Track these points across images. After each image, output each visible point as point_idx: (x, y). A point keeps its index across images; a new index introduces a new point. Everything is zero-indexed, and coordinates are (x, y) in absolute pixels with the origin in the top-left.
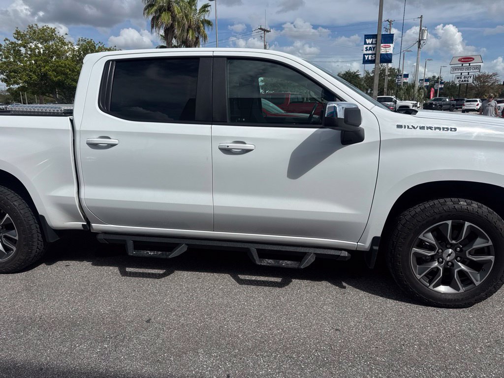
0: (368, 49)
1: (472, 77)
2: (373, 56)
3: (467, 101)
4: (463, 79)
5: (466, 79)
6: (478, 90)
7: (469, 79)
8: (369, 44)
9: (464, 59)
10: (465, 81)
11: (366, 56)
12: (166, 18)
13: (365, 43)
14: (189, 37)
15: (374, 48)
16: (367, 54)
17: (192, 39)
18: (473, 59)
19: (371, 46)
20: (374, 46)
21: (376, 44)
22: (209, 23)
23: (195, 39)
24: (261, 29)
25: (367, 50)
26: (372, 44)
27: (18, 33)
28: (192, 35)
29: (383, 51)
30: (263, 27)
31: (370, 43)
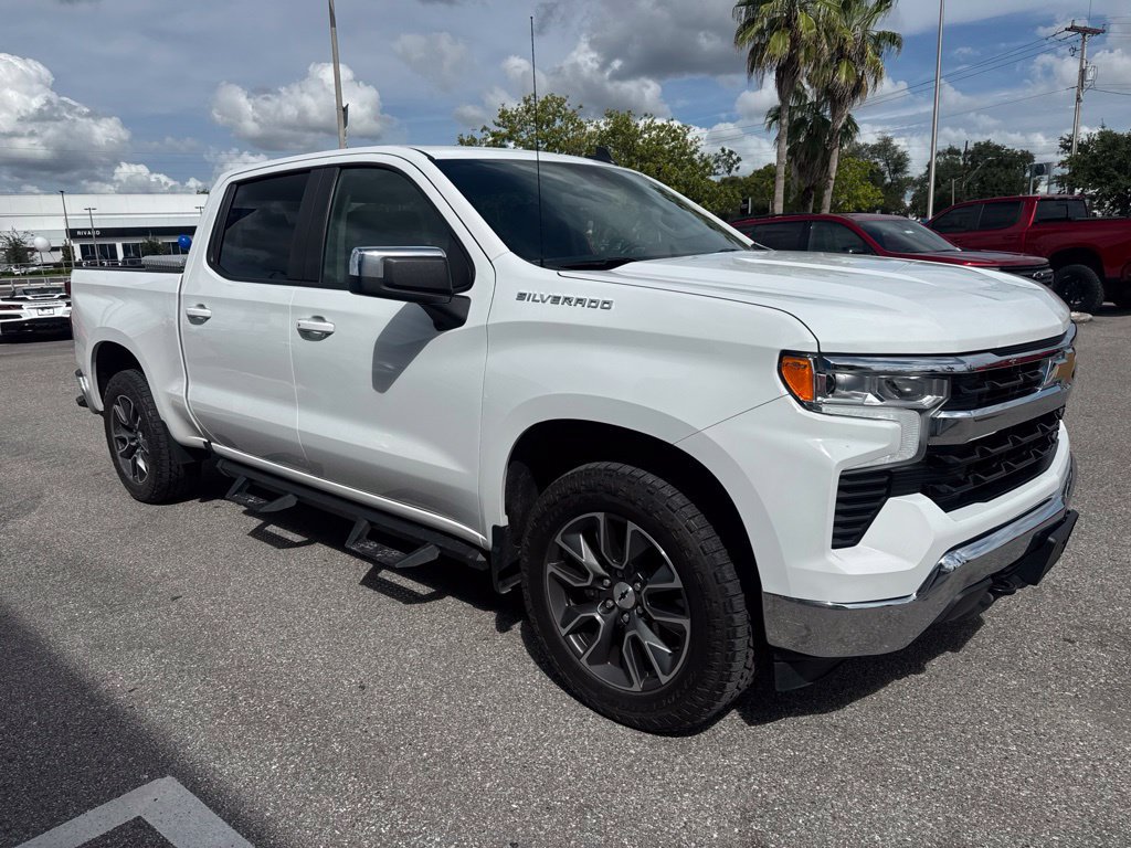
12: (780, 45)
14: (839, 79)
17: (846, 81)
22: (893, 39)
23: (852, 82)
24: (1073, 28)
27: (503, 114)
28: (847, 73)
30: (1078, 24)
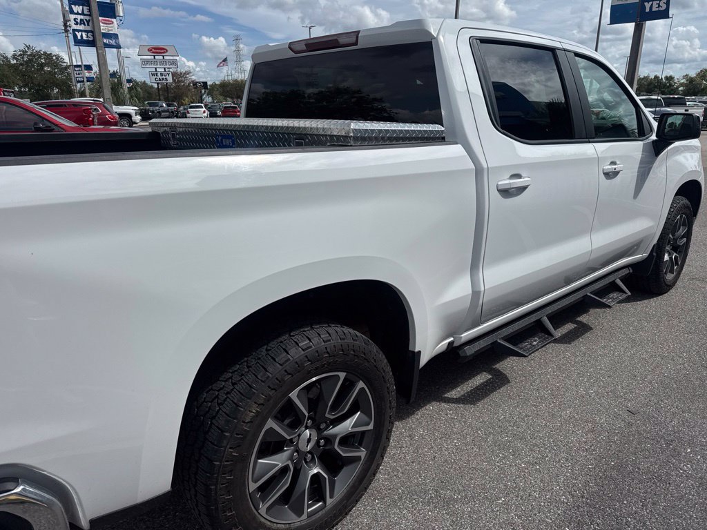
0: (79, 21)
1: (170, 75)
2: (89, 34)
3: (191, 107)
4: (159, 77)
5: (164, 77)
6: (175, 92)
7: (167, 76)
8: (78, 14)
9: (155, 49)
10: (163, 79)
11: (77, 33)
13: (72, 12)
15: (88, 22)
16: (79, 31)
18: (167, 51)
19: (82, 17)
20: (88, 18)
21: (90, 15)
25: (77, 24)
26: (83, 14)
29: (104, 28)
31: (80, 12)
